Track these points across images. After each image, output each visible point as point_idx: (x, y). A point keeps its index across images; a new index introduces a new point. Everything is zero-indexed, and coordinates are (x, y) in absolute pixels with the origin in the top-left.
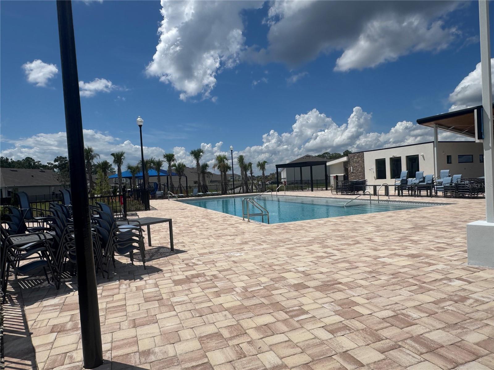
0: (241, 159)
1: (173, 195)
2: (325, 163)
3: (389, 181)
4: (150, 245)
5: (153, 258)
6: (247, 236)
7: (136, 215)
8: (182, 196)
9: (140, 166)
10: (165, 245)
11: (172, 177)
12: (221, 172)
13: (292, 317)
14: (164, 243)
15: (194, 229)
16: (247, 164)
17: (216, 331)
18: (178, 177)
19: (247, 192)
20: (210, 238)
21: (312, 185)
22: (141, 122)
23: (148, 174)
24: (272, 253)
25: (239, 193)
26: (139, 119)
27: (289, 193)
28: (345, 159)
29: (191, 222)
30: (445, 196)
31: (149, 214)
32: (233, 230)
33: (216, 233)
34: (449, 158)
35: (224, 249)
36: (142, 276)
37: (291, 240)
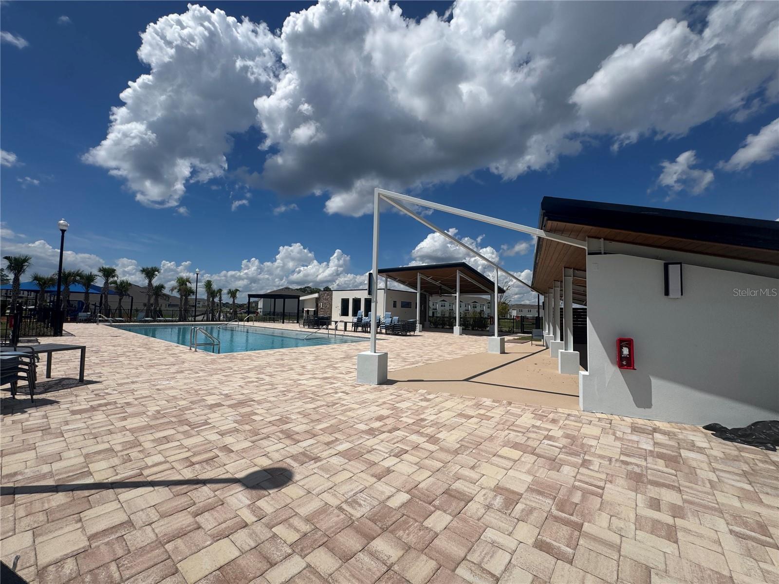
0: (209, 284)
1: (106, 318)
2: (298, 297)
3: (350, 318)
4: (48, 376)
5: (50, 390)
6: (186, 365)
7: (37, 341)
8: (120, 320)
9: (57, 277)
10: (72, 376)
11: (109, 296)
12: (182, 296)
13: (193, 429)
14: (72, 374)
15: (121, 359)
16: (216, 290)
17: (109, 447)
18: (117, 297)
19: (213, 320)
20: (139, 368)
21: (283, 317)
22: (66, 226)
23: (69, 289)
24: (206, 380)
25: (202, 321)
26: (62, 222)
27: (257, 324)
28: (316, 295)
29: (120, 350)
30: (386, 334)
31: (60, 340)
32: (172, 360)
33: (150, 362)
34: (395, 303)
35: (152, 378)
36: (26, 410)
37: (232, 368)
